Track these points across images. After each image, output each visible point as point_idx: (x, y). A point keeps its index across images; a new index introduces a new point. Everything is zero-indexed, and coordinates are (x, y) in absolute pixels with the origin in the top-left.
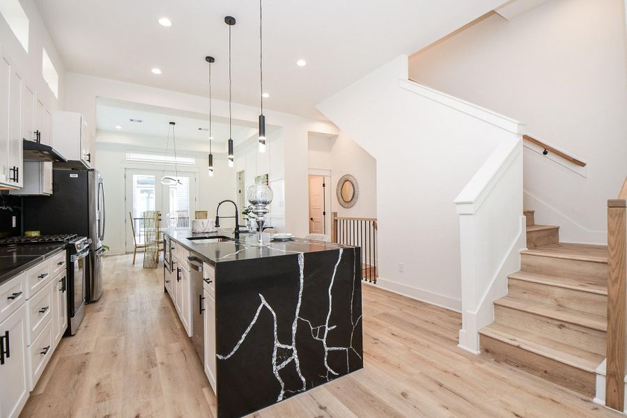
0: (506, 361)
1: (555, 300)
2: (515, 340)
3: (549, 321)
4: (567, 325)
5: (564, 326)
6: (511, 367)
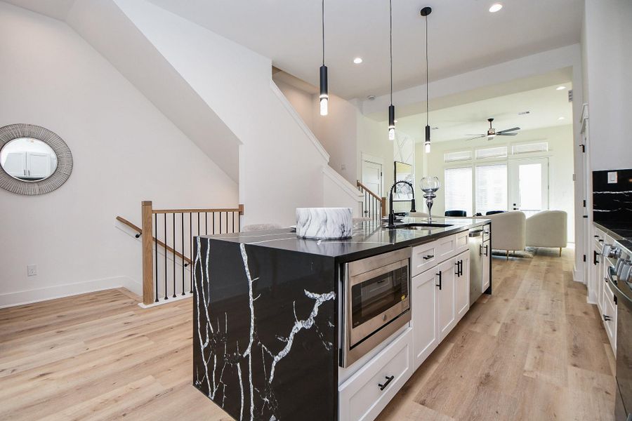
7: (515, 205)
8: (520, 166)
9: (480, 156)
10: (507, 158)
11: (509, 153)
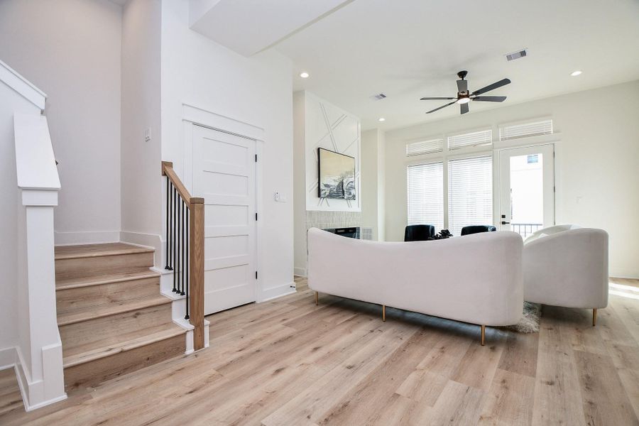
0: (105, 379)
1: (108, 297)
2: (110, 349)
3: (124, 315)
4: (141, 311)
5: (138, 314)
6: (114, 380)
7: (503, 217)
8: (511, 158)
9: (454, 145)
10: (493, 147)
11: (495, 140)
